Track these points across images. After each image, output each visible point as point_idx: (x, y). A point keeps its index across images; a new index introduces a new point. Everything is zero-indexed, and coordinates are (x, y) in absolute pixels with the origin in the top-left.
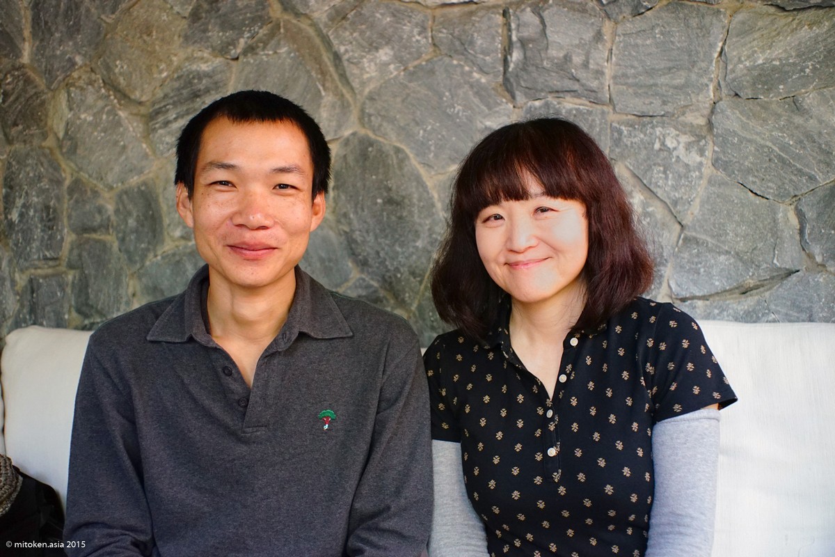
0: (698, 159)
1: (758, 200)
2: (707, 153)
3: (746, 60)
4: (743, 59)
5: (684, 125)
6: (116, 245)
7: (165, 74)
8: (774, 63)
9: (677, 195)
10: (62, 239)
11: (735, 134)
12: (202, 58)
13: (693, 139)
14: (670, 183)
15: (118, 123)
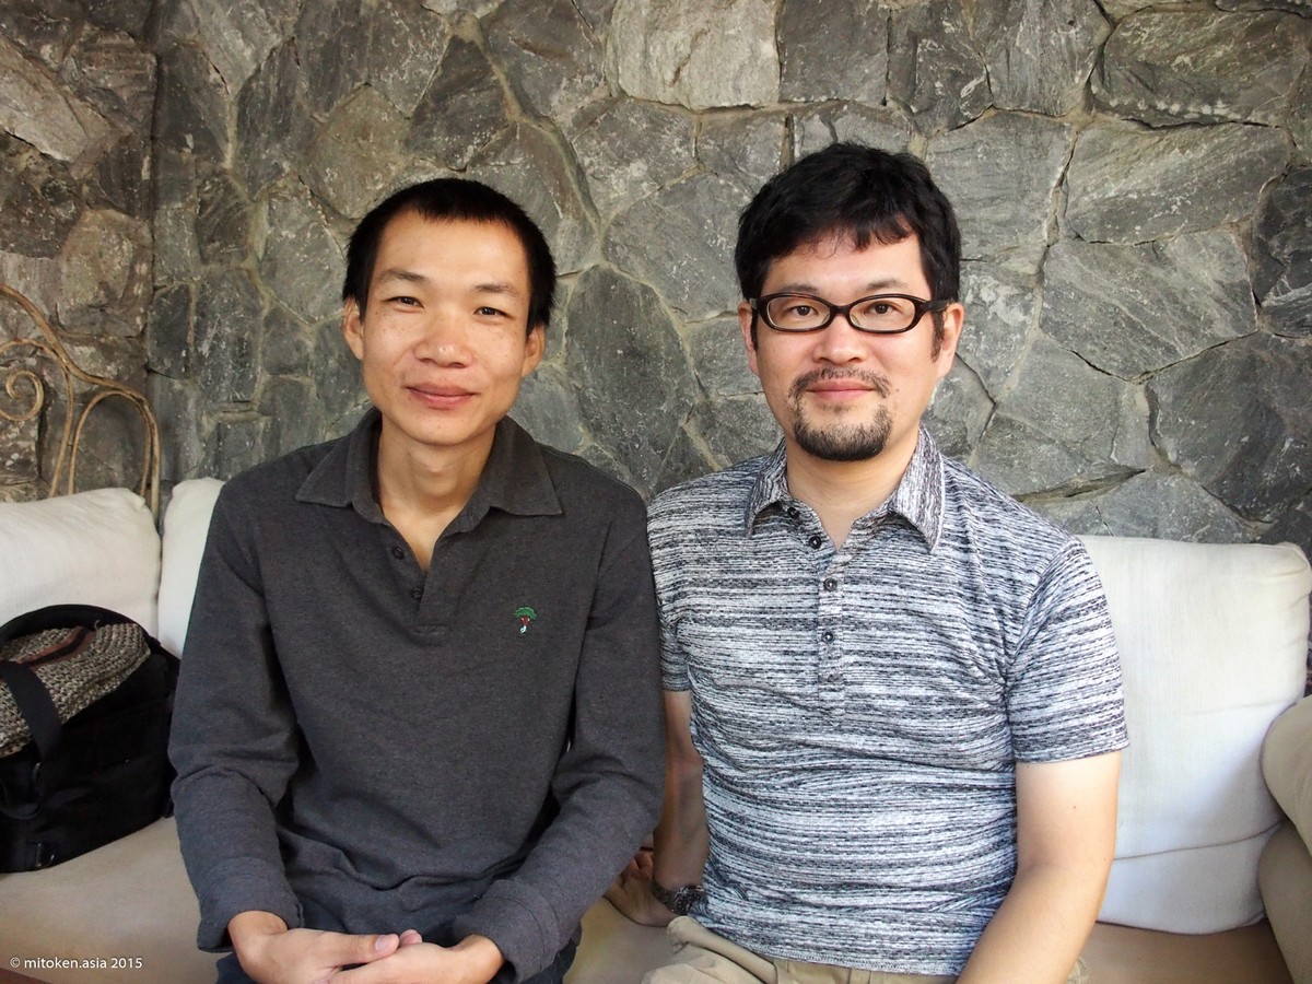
0: (1021, 317)
1: (1096, 376)
2: (1032, 311)
3: (1093, 191)
4: (1089, 189)
5: (1007, 273)
6: (314, 390)
7: (380, 186)
8: (1130, 196)
9: (990, 363)
10: (255, 379)
11: (1072, 287)
12: (423, 168)
13: (1016, 291)
14: (982, 347)
15: (324, 244)
